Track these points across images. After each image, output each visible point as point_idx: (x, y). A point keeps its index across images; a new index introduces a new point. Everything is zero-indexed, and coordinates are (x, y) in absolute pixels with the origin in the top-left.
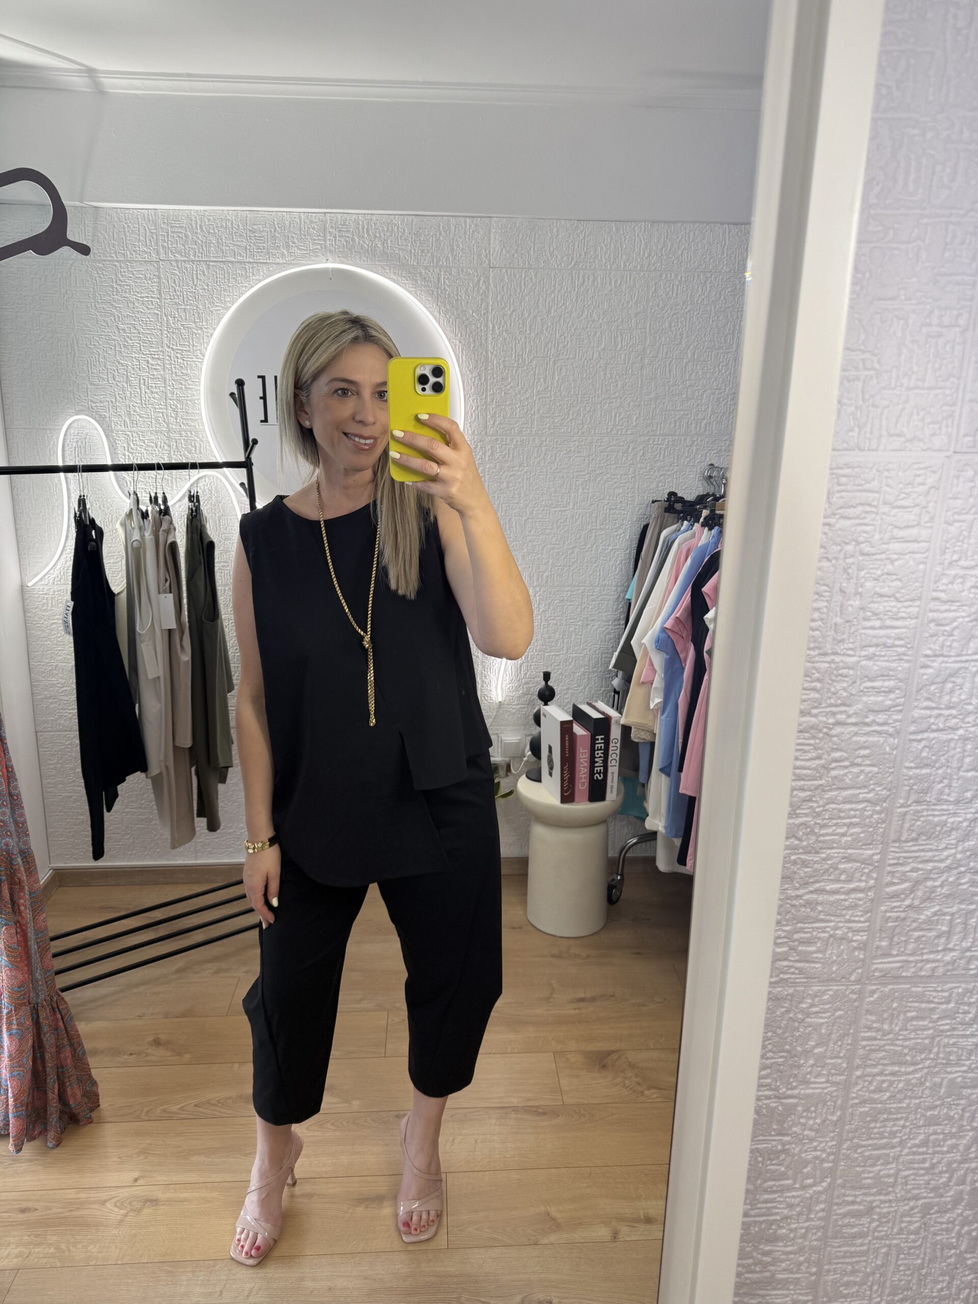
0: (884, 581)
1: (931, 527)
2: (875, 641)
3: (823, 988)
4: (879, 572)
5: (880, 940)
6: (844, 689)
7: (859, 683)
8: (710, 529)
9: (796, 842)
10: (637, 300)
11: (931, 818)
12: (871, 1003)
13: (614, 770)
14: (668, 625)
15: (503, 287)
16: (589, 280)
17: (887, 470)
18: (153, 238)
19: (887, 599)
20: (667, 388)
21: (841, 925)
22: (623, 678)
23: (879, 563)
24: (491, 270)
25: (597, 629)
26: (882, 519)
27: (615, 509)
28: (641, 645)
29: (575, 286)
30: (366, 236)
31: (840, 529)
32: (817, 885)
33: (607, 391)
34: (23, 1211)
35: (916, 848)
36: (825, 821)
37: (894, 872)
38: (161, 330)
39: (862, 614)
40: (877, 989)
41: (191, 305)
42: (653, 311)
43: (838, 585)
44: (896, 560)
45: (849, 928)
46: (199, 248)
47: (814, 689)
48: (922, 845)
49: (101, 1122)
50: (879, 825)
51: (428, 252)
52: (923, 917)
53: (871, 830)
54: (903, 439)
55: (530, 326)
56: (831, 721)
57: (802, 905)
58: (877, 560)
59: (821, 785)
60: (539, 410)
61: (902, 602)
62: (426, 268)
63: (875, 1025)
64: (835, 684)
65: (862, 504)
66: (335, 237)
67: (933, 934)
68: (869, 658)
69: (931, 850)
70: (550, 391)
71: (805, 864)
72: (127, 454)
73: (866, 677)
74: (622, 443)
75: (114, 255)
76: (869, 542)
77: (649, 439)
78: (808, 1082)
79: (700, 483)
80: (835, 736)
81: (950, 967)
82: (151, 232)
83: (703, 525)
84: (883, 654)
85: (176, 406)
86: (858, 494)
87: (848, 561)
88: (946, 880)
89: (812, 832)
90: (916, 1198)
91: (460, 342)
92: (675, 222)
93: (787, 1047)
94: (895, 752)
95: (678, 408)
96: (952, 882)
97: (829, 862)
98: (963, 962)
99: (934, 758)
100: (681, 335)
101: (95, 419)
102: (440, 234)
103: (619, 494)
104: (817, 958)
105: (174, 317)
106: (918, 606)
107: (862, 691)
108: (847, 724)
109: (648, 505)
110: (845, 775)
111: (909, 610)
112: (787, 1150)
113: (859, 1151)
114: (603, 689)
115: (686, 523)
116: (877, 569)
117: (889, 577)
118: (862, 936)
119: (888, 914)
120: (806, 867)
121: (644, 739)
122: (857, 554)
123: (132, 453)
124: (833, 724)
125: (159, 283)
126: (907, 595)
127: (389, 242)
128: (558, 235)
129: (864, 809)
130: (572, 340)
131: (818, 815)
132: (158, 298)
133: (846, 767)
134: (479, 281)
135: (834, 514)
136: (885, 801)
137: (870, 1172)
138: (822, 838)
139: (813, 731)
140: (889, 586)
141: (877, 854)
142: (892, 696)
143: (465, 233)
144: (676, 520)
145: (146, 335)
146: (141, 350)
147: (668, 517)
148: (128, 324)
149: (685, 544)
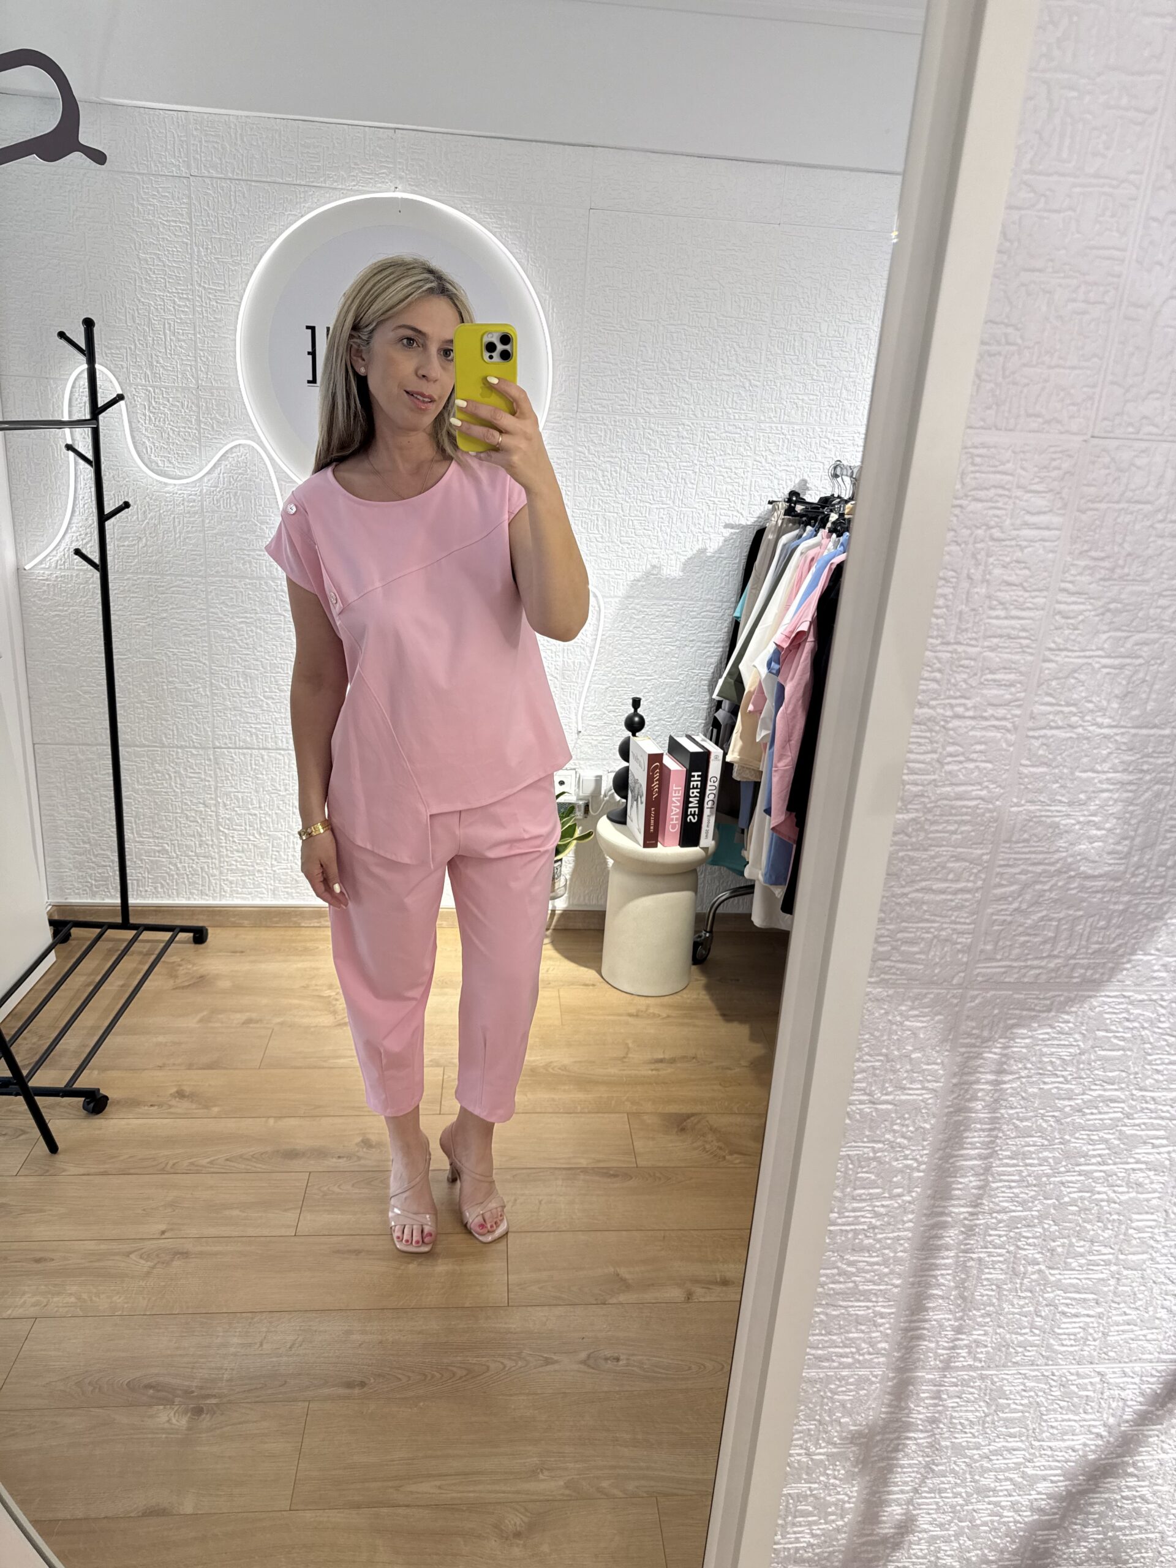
0: (1012, 569)
1: (1064, 515)
2: (999, 631)
3: (925, 991)
4: (1008, 559)
5: (985, 944)
6: (965, 681)
7: (979, 675)
8: (838, 536)
9: (906, 838)
10: (765, 258)
11: (1044, 819)
12: (972, 1008)
13: (710, 811)
17: (1024, 452)
18: (183, 147)
19: (1015, 588)
21: (945, 926)
22: (728, 709)
23: (1009, 549)
26: (1014, 503)
28: (750, 670)
30: (444, 160)
31: (972, 512)
32: (924, 884)
34: (38, 1260)
35: (1027, 850)
36: (936, 818)
37: (1003, 874)
38: (191, 264)
39: (987, 602)
40: (978, 995)
41: (227, 234)
43: (965, 571)
44: (1026, 547)
45: (954, 930)
46: (238, 164)
47: (935, 680)
48: (1034, 846)
50: (991, 824)
52: (1029, 921)
53: (982, 828)
54: (1040, 420)
55: (637, 282)
56: (949, 713)
57: (907, 904)
58: (1006, 546)
59: (934, 780)
61: (1027, 591)
63: (974, 1032)
64: (956, 675)
65: (995, 487)
66: (407, 160)
67: (1038, 939)
68: (992, 649)
69: (1042, 852)
70: (658, 361)
71: (912, 861)
72: (147, 414)
73: (988, 669)
75: (135, 167)
76: (1000, 527)
77: (770, 428)
78: (905, 1089)
79: (824, 481)
80: (952, 729)
81: (1053, 975)
82: (180, 140)
83: (830, 532)
84: (1006, 645)
85: (207, 359)
86: (992, 476)
87: (979, 546)
88: (1055, 884)
89: (922, 829)
90: (1004, 1211)
91: (551, 297)
92: (813, 167)
93: (884, 1051)
94: (1011, 749)
96: (1061, 887)
97: (937, 860)
98: (1066, 969)
99: (1050, 756)
102: (533, 163)
103: (731, 492)
104: (919, 959)
105: (207, 249)
106: (1045, 597)
107: (982, 683)
108: (965, 717)
109: (762, 505)
110: (959, 771)
111: (1036, 600)
112: (878, 1157)
113: (951, 1161)
115: (809, 529)
116: (1006, 556)
117: (1017, 565)
118: (967, 938)
119: (995, 917)
120: (914, 864)
122: (987, 539)
123: (154, 413)
124: (952, 717)
126: (1035, 584)
129: (977, 807)
130: (685, 302)
131: (930, 811)
132: (188, 224)
133: (961, 762)
134: (576, 224)
135: (966, 496)
136: (997, 800)
137: (961, 1183)
138: (931, 835)
139: (929, 724)
140: (1017, 575)
141: (987, 854)
142: (1013, 690)
143: (563, 164)
144: (796, 524)
145: (172, 269)
146: (166, 287)
147: (788, 521)
148: (151, 254)
149: (808, 554)
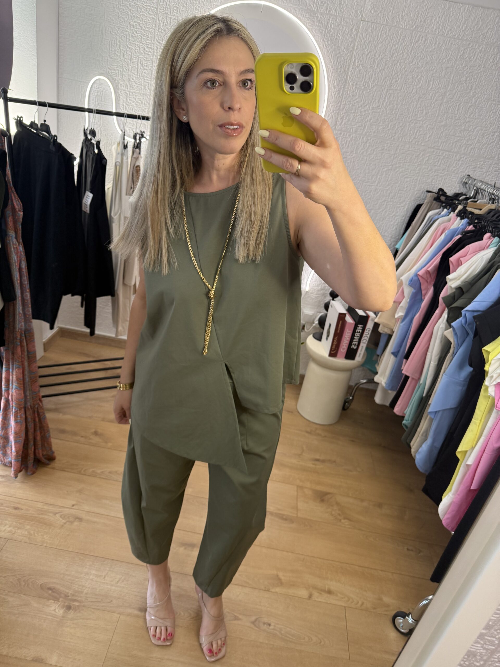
8: (461, 219)
10: (450, 58)
13: (364, 344)
14: (420, 273)
15: (367, 35)
16: (422, 39)
20: (453, 121)
24: (362, 22)
27: (403, 190)
29: (412, 42)
33: (416, 115)
34: (16, 508)
42: (458, 68)
51: (325, 3)
55: (378, 64)
60: (370, 120)
62: (322, 14)
70: (381, 109)
72: (125, 105)
74: (416, 150)
77: (433, 151)
79: (458, 185)
83: (458, 215)
91: (332, 67)
95: (457, 135)
100: (472, 87)
101: (110, 80)
103: (407, 182)
109: (423, 192)
115: (445, 210)
121: (386, 332)
123: (128, 105)
128: (410, 4)
130: (401, 78)
132: (156, 8)
134: (352, 29)
144: (439, 206)
145: (145, 31)
146: (141, 40)
147: (435, 203)
148: (136, 22)
149: (442, 225)
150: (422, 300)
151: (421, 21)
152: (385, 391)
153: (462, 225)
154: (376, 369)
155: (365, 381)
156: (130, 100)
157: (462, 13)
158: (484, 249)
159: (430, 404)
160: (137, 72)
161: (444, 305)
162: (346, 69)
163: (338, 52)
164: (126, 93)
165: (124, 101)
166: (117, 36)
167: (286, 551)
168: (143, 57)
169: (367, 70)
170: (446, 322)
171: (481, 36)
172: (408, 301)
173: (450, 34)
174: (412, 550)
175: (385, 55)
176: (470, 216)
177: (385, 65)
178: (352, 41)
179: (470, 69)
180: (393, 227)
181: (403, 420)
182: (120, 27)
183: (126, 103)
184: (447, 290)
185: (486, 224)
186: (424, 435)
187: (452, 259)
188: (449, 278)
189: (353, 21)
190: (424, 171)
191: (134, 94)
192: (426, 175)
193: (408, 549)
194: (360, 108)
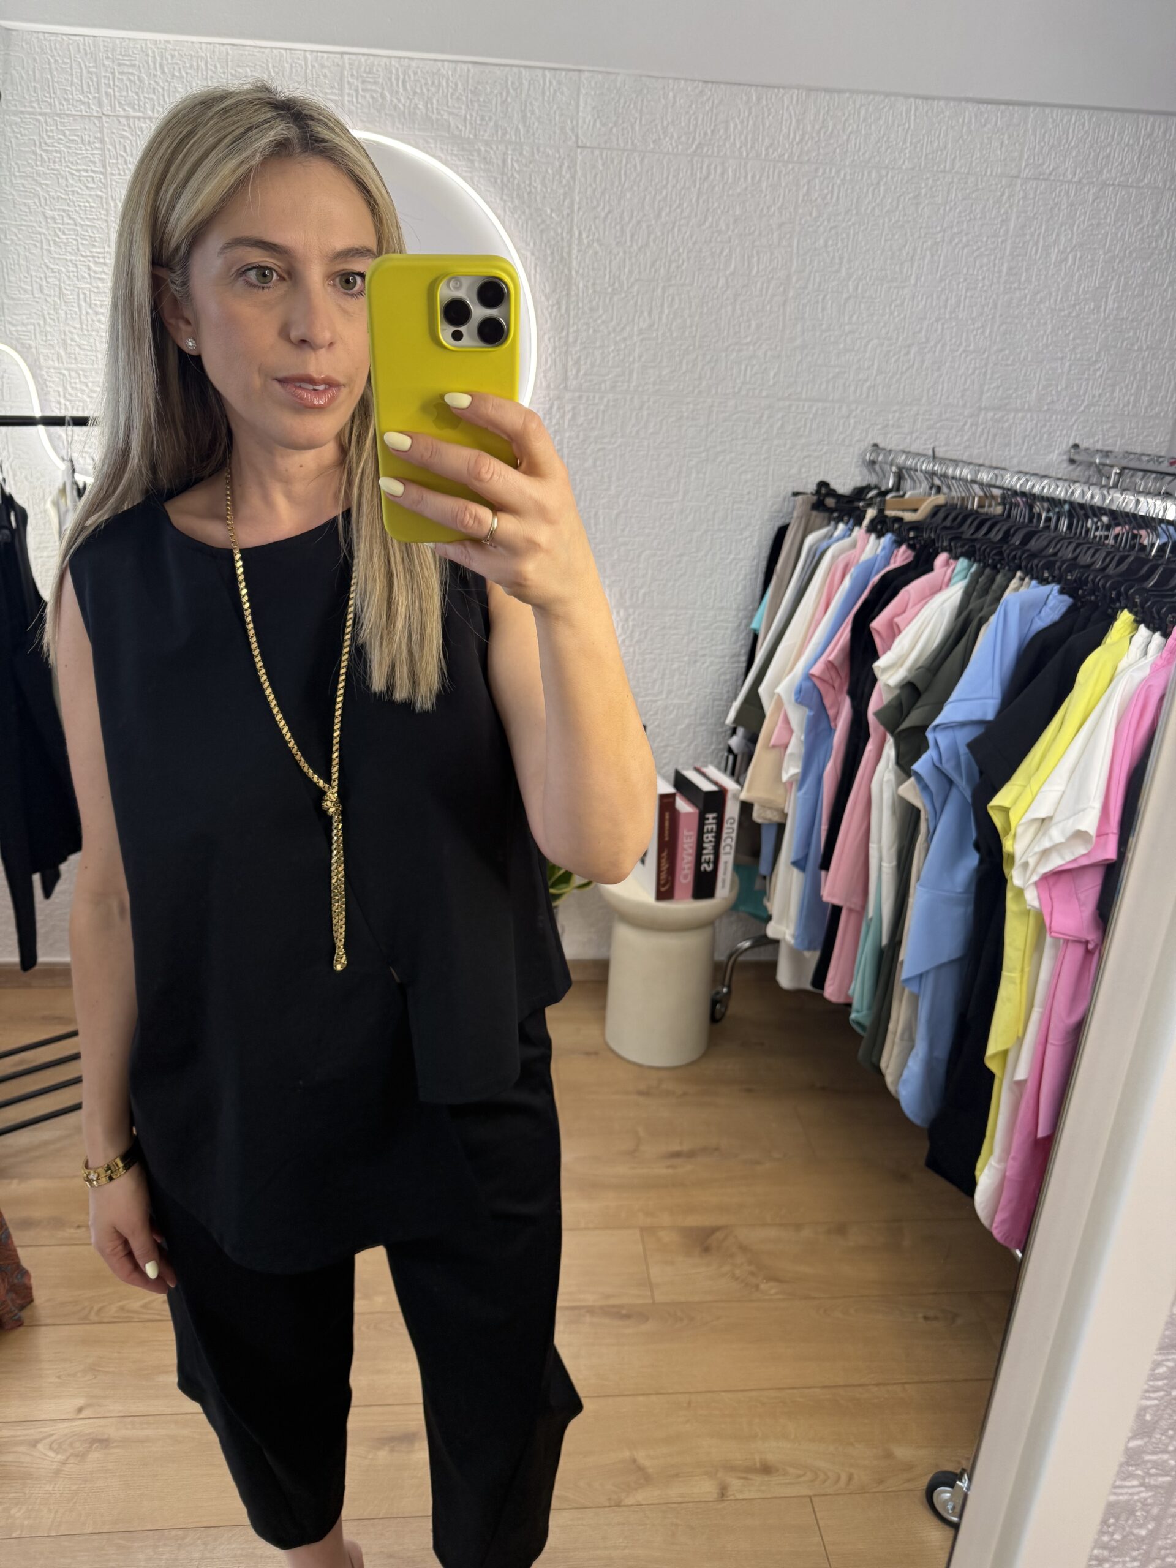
10: (782, 205)
13: (727, 858)
14: (815, 670)
16: (715, 171)
18: (92, 81)
20: (818, 334)
22: (745, 737)
24: (579, 150)
25: (708, 667)
27: (741, 502)
28: (772, 694)
29: (696, 180)
30: (401, 90)
33: (735, 333)
42: (803, 222)
46: (158, 99)
49: (35, 1324)
51: (490, 119)
55: (632, 236)
60: (640, 357)
62: (487, 144)
66: (357, 91)
70: (657, 330)
72: (62, 401)
74: (753, 409)
75: (35, 105)
77: (790, 406)
82: (89, 72)
91: (533, 254)
92: (840, 91)
95: (832, 363)
101: (16, 349)
102: (508, 92)
103: (746, 482)
114: (713, 747)
115: (841, 526)
121: (770, 820)
123: (70, 401)
125: (103, 149)
127: (435, 101)
128: (675, 102)
130: (689, 258)
132: (102, 173)
134: (561, 167)
143: (543, 93)
144: (826, 522)
145: (85, 227)
146: (78, 249)
147: (816, 517)
148: (59, 210)
149: (842, 557)
150: (831, 731)
151: (706, 134)
152: (796, 956)
153: (884, 548)
154: (765, 909)
155: (747, 944)
156: (72, 388)
157: (788, 107)
158: (940, 589)
159: (902, 962)
160: (81, 323)
161: (882, 728)
162: (565, 255)
163: (539, 221)
164: (61, 373)
165: (59, 392)
166: (18, 248)
167: (643, 1395)
168: (88, 286)
169: (611, 252)
170: (895, 767)
171: (838, 150)
172: (803, 738)
173: (773, 153)
174: (936, 1318)
175: (644, 215)
176: (896, 526)
177: (649, 237)
178: (565, 194)
179: (829, 221)
180: (737, 586)
181: (849, 1014)
182: (22, 225)
183: (64, 397)
184: (880, 695)
185: (933, 536)
186: (906, 1036)
187: (878, 624)
188: (879, 667)
189: (559, 152)
190: (777, 452)
191: (81, 373)
192: (785, 459)
193: (926, 1318)
194: (613, 335)
